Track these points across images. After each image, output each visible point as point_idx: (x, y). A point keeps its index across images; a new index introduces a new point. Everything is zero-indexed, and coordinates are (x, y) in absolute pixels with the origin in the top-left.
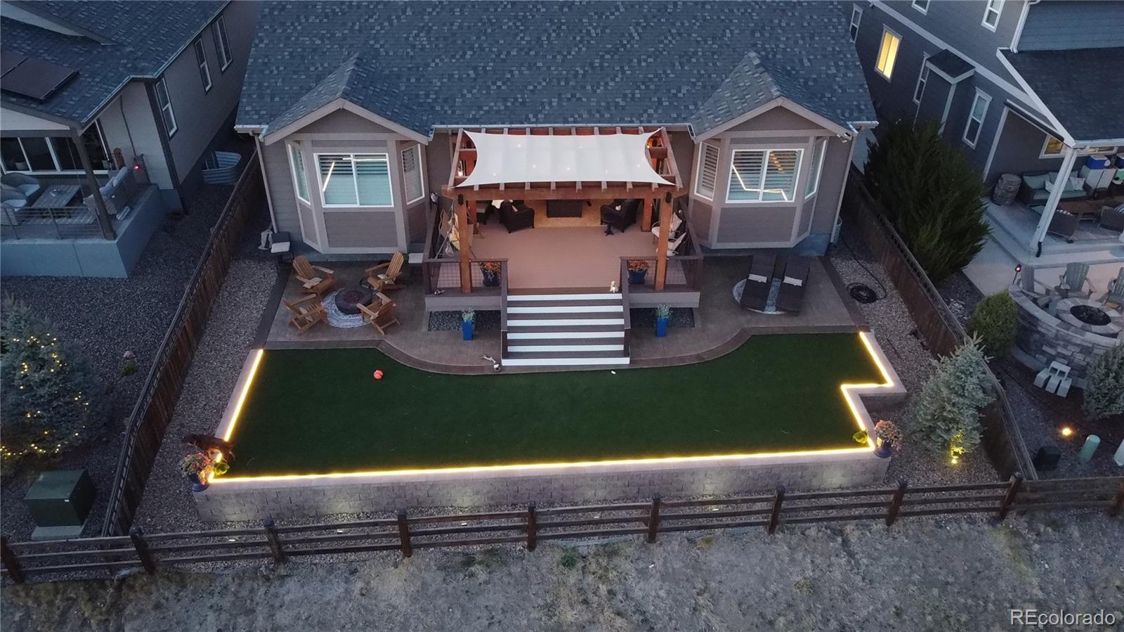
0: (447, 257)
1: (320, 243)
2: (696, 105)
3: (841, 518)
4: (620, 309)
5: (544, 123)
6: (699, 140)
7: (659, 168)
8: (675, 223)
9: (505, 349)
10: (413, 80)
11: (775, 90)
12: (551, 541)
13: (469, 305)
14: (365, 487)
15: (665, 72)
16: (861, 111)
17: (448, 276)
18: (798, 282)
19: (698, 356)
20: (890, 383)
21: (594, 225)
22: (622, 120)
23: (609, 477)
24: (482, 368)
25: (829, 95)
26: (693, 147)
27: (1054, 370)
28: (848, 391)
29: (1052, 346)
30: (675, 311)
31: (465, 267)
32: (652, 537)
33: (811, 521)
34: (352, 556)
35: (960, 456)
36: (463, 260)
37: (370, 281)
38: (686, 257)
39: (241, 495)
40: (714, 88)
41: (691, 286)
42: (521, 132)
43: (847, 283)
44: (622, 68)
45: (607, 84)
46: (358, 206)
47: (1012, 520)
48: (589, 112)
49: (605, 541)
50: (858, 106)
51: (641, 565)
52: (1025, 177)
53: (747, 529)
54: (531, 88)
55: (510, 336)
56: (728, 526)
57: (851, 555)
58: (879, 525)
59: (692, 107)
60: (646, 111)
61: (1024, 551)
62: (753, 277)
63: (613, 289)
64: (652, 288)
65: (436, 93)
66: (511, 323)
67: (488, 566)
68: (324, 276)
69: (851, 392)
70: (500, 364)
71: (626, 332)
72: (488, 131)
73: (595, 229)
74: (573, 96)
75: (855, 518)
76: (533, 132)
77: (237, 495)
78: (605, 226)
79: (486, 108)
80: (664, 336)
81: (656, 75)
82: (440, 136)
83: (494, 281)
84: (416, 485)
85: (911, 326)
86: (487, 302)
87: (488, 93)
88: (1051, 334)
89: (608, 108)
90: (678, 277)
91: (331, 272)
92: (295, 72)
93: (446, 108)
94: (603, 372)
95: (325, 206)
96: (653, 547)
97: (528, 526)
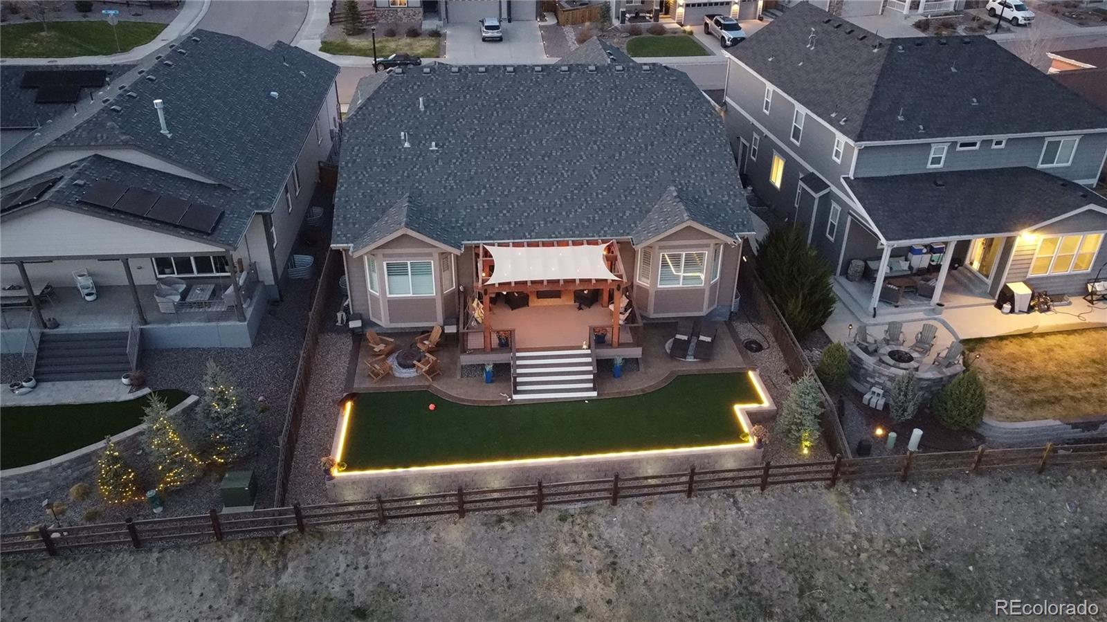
0: (473, 328)
1: (384, 321)
2: (635, 223)
3: (732, 487)
4: (589, 360)
5: (536, 238)
6: (639, 248)
7: (612, 268)
8: (624, 302)
9: (515, 387)
10: (447, 211)
11: (685, 215)
12: (551, 506)
13: (490, 360)
14: (434, 475)
15: (614, 201)
16: (744, 225)
17: (475, 341)
18: (709, 339)
19: (642, 390)
20: (766, 403)
21: (570, 303)
22: (587, 236)
23: (587, 465)
24: (500, 401)
25: (723, 215)
26: (634, 253)
27: (874, 393)
28: (739, 409)
29: (873, 377)
30: (626, 361)
31: (488, 335)
32: (614, 503)
33: (714, 489)
34: (427, 519)
35: (809, 448)
36: (485, 329)
37: (419, 345)
38: (633, 325)
39: (355, 482)
40: (648, 211)
41: (636, 344)
42: (521, 245)
43: (743, 339)
44: (586, 200)
45: (576, 211)
46: (411, 295)
47: (841, 486)
48: (565, 230)
49: (586, 505)
50: (743, 222)
51: (608, 519)
52: (869, 262)
53: (674, 495)
54: (526, 214)
55: (519, 380)
56: (661, 493)
57: (739, 509)
58: (756, 491)
59: (632, 225)
60: (602, 229)
61: (847, 504)
62: (678, 336)
63: (585, 347)
64: (611, 346)
65: (463, 219)
66: (519, 371)
67: (513, 522)
68: (387, 343)
69: (742, 410)
70: (511, 397)
71: (594, 374)
72: (500, 245)
73: (570, 306)
74: (554, 219)
75: (741, 486)
76: (529, 245)
77: (354, 483)
78: (577, 304)
79: (497, 229)
80: (619, 377)
81: (609, 204)
82: (468, 248)
83: (506, 343)
84: (465, 473)
85: (784, 367)
86: (501, 358)
87: (498, 219)
88: (871, 369)
89: (577, 227)
90: (627, 337)
91: (392, 340)
92: (367, 207)
93: (470, 230)
94: (580, 401)
95: (389, 296)
96: (615, 508)
97: (537, 496)
